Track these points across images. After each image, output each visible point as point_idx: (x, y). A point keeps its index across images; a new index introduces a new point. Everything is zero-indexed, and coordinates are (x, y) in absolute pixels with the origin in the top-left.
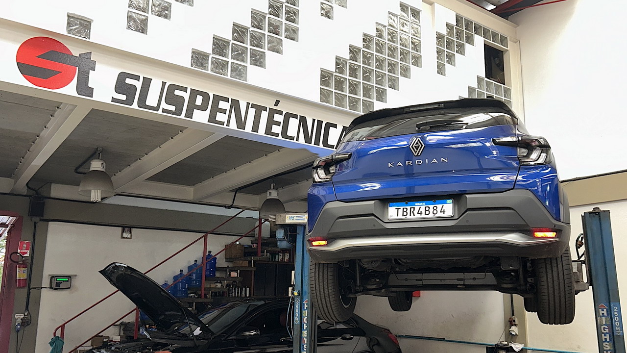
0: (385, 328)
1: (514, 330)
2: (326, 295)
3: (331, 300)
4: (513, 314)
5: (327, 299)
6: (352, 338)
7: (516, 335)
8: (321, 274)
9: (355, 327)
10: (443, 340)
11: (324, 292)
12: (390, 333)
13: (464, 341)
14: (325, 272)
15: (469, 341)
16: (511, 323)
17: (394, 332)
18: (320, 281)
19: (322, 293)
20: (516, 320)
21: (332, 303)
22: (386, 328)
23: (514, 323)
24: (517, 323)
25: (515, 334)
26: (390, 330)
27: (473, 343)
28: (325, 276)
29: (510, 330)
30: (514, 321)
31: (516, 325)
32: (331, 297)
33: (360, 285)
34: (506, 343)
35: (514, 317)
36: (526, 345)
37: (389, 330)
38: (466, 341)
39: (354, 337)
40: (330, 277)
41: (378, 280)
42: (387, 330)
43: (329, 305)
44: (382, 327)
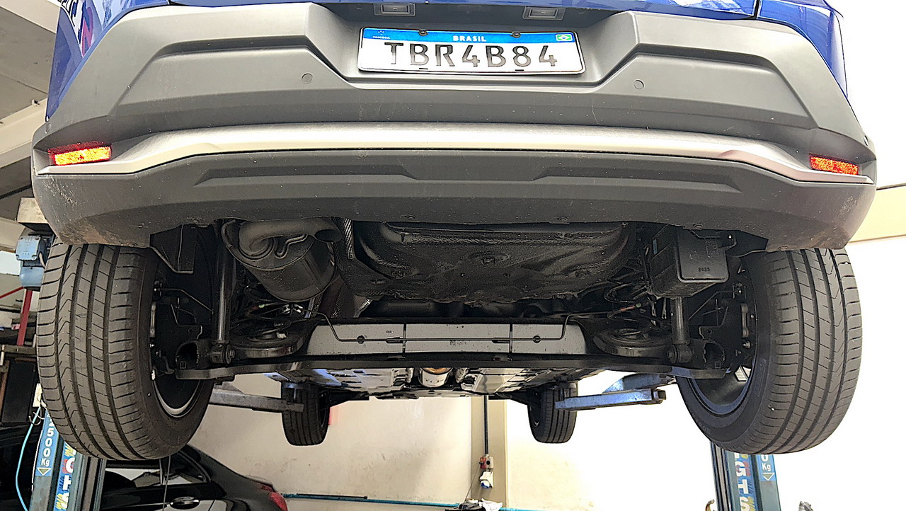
0: (264, 481)
1: (488, 478)
2: (95, 363)
3: (114, 380)
4: (486, 452)
5: (99, 376)
6: (197, 504)
7: (491, 487)
8: (84, 286)
9: (205, 481)
10: (365, 499)
11: (88, 352)
12: (274, 491)
13: (400, 500)
14: (102, 281)
15: (409, 501)
16: (483, 466)
17: (281, 488)
18: (78, 310)
19: (80, 355)
20: (492, 462)
21: (116, 392)
22: (267, 482)
23: (487, 466)
24: (492, 466)
25: (488, 486)
26: (274, 486)
27: (415, 504)
28: (100, 295)
29: (481, 478)
30: (488, 463)
31: (490, 470)
32: (112, 369)
33: (225, 345)
34: (476, 501)
35: (487, 455)
36: (505, 505)
37: (271, 486)
38: (403, 500)
39: (201, 502)
40: (116, 300)
41: (282, 336)
42: (267, 485)
43: (102, 399)
44: (256, 479)
